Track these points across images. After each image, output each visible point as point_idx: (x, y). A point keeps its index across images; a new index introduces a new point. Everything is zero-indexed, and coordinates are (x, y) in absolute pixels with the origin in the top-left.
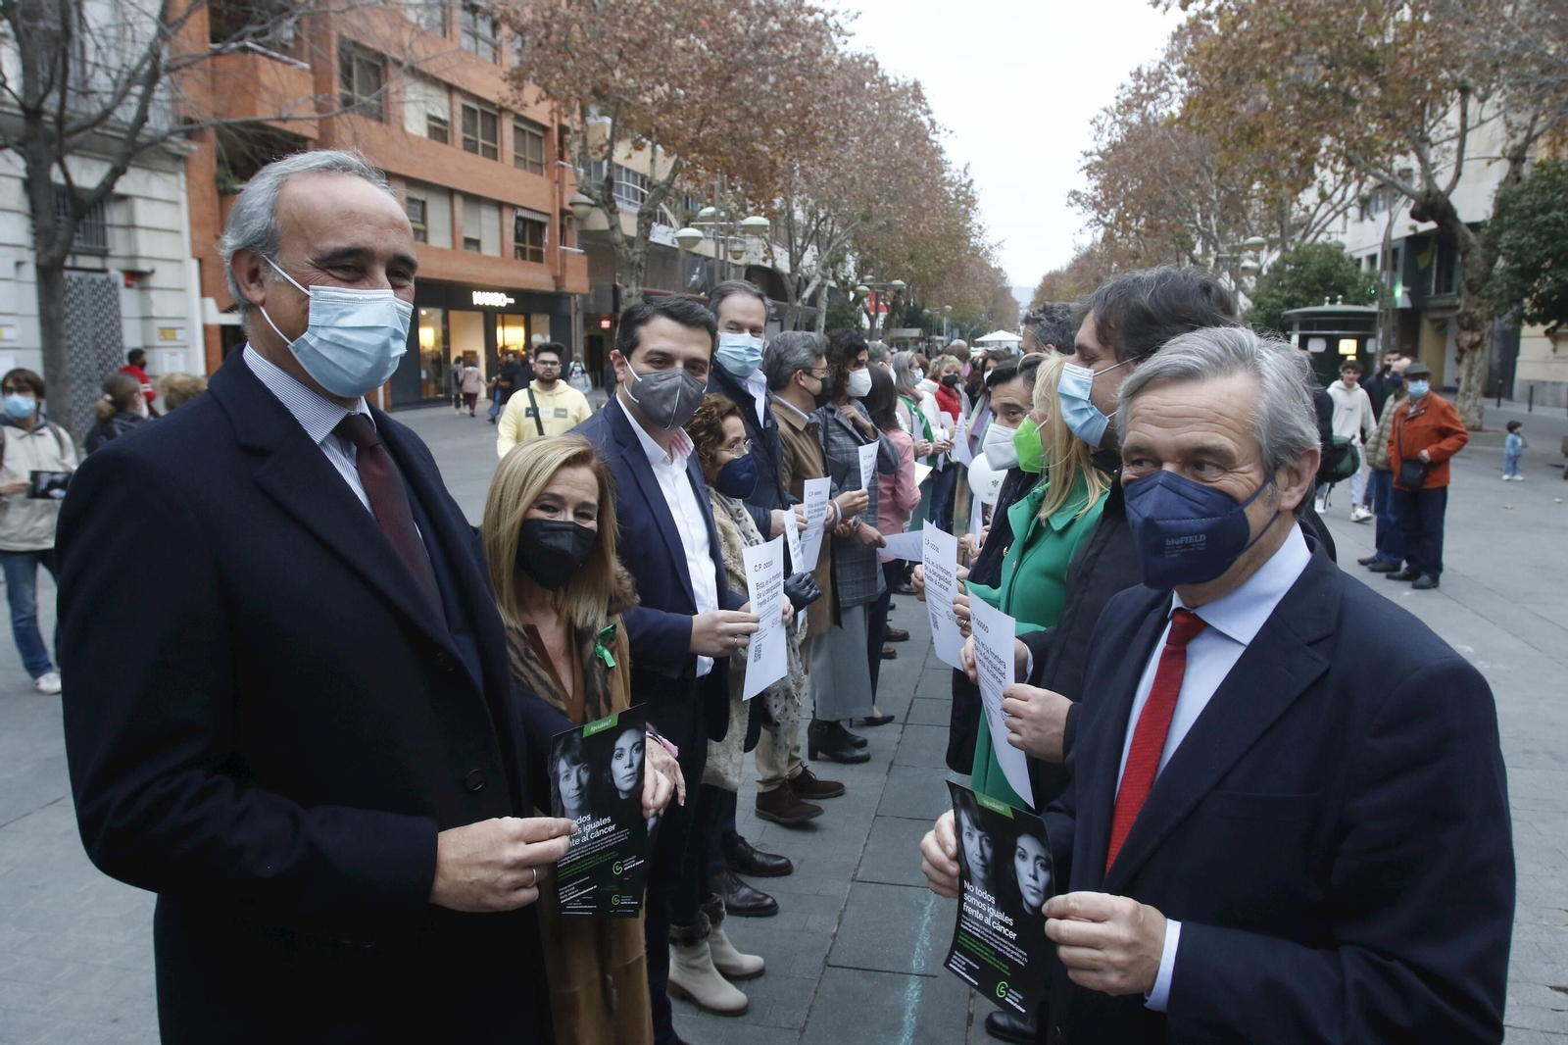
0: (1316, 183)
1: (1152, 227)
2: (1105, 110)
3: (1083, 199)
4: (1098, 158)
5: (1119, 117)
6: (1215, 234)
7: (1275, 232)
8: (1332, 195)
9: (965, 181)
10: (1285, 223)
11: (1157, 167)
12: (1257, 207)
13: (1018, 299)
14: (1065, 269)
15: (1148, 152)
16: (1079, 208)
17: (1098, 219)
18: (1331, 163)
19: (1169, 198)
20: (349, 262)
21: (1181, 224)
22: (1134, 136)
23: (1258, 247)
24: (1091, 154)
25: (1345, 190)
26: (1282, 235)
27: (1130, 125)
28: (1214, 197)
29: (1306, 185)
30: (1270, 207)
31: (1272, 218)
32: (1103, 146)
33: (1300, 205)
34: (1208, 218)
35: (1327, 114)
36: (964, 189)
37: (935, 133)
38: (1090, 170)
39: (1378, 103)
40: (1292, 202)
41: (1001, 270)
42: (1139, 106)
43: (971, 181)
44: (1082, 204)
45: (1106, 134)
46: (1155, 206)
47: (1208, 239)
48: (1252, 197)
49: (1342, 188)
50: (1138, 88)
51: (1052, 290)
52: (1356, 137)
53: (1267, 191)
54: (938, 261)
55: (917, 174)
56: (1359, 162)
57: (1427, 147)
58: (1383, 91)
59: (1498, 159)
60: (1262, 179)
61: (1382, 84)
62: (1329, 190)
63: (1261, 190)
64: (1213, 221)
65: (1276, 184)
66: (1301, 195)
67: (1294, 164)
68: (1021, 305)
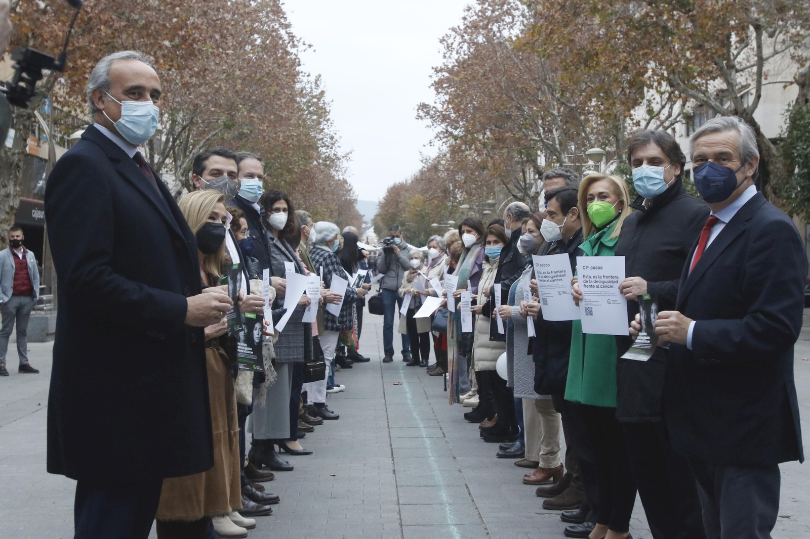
0: (645, 101)
1: (500, 140)
2: (453, 30)
3: (432, 112)
4: (446, 75)
5: (467, 37)
6: (558, 146)
7: (612, 145)
8: (659, 113)
9: (316, 92)
10: (620, 136)
11: (502, 84)
12: (594, 121)
13: (361, 213)
14: (409, 182)
15: (494, 70)
16: (428, 121)
17: (447, 131)
18: (656, 84)
19: (515, 113)
20: (136, 91)
21: (527, 136)
22: (479, 55)
23: (597, 157)
24: (441, 70)
25: (671, 108)
26: (618, 147)
27: (477, 44)
28: (555, 112)
29: (636, 103)
30: (606, 122)
31: (607, 132)
32: (451, 63)
33: (632, 120)
34: (551, 131)
35: (650, 43)
36: (315, 100)
37: (294, 46)
38: (438, 85)
39: (690, 36)
40: (625, 117)
41: (345, 182)
42: (485, 27)
43: (322, 93)
44: (432, 117)
45: (454, 52)
46: (500, 121)
47: (551, 151)
48: (590, 113)
49: (668, 106)
50: (483, 11)
51: (397, 203)
52: (674, 64)
53: (602, 107)
54: (290, 171)
55: (278, 85)
56: (678, 84)
57: (733, 72)
58: (694, 26)
59: (792, 83)
60: (598, 97)
61: (693, 20)
62: (656, 108)
63: (597, 106)
64: (556, 134)
65: (611, 101)
66: (632, 112)
67: (626, 85)
68: (365, 219)
